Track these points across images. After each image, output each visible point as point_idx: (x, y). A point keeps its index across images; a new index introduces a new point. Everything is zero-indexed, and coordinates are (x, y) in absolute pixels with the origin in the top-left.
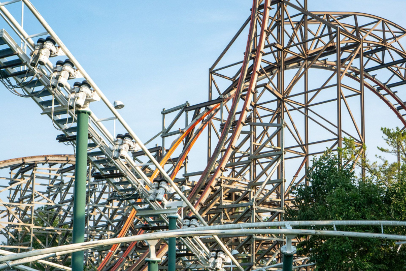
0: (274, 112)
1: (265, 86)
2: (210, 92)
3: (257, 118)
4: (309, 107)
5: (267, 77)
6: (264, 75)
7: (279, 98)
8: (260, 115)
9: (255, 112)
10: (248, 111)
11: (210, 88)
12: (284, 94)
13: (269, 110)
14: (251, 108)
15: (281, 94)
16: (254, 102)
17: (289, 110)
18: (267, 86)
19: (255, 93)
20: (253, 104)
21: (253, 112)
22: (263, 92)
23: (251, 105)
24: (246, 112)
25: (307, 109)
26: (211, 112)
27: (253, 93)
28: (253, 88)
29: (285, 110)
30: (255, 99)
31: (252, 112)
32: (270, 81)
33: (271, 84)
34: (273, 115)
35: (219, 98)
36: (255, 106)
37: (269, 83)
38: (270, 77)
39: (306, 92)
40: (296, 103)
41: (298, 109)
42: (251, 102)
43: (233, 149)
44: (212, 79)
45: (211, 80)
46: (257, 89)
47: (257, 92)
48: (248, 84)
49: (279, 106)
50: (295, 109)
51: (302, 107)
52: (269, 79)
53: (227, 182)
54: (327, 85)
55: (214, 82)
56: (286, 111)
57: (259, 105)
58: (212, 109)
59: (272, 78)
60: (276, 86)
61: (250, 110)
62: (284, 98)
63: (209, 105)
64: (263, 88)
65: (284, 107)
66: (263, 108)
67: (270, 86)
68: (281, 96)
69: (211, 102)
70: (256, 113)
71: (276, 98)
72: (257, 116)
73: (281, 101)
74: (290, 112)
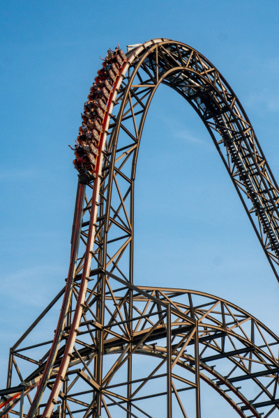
0: (89, 406)
1: (78, 372)
2: (9, 377)
3: (67, 414)
4: (132, 402)
5: (82, 362)
6: (78, 359)
7: (95, 389)
8: (71, 410)
9: (64, 406)
10: (55, 403)
11: (10, 371)
12: (102, 384)
13: (83, 404)
14: (60, 399)
15: (98, 382)
16: (64, 392)
17: (108, 405)
18: (81, 373)
19: (65, 381)
20: (63, 395)
21: (62, 406)
22: (76, 379)
23: (60, 396)
24: (52, 404)
25: (130, 404)
26: (8, 402)
27: (63, 381)
28: (63, 375)
29: (102, 404)
30: (65, 389)
31: (60, 405)
32: (85, 368)
33: (86, 371)
34: (87, 410)
35: (20, 386)
36: (65, 398)
37: (83, 370)
38: (86, 362)
39: (129, 383)
40: (117, 396)
41: (119, 404)
42: (60, 392)
44: (13, 361)
45: (11, 362)
46: (69, 376)
47: (67, 380)
48: (58, 369)
49: (96, 398)
50: (115, 403)
51: (124, 402)
52: (84, 364)
54: (155, 374)
55: (16, 366)
56: (104, 406)
57: (70, 396)
58: (11, 399)
59: (88, 364)
60: (93, 374)
61: (59, 402)
62: (101, 389)
63: (7, 394)
64: (76, 375)
65: (102, 400)
66: (76, 401)
67: (85, 373)
68: (98, 387)
69: (10, 390)
70: (66, 407)
71: (92, 389)
72: (67, 412)
73: (97, 393)
74: (109, 408)
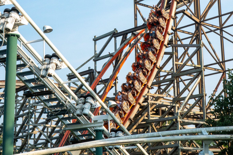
0: (193, 34)
1: (183, 11)
2: (136, 19)
3: (178, 41)
4: (223, 29)
5: (185, 4)
6: (183, 3)
7: (196, 22)
8: (181, 38)
9: (176, 36)
10: (169, 35)
11: (136, 15)
12: (201, 19)
13: (189, 33)
14: (172, 31)
15: (198, 17)
16: (174, 26)
17: (206, 33)
18: (186, 12)
19: (175, 19)
20: (174, 28)
21: (175, 36)
22: (182, 17)
23: (172, 29)
24: (167, 35)
25: (221, 30)
26: (137, 37)
27: (173, 19)
28: (173, 14)
29: (202, 32)
30: (175, 24)
31: (173, 35)
32: (188, 8)
33: (188, 10)
34: (192, 37)
35: (144, 25)
36: (175, 30)
37: (187, 10)
38: (188, 5)
39: (220, 16)
40: (212, 26)
41: (214, 31)
42: (172, 26)
43: (158, 68)
44: (137, 9)
45: (136, 9)
46: (177, 15)
47: (176, 18)
48: (169, 11)
49: (197, 29)
50: (211, 31)
51: (218, 29)
52: (187, 6)
53: (154, 99)
55: (139, 12)
56: (203, 33)
57: (179, 29)
58: (138, 34)
59: (190, 6)
60: (194, 13)
61: (172, 34)
62: (201, 22)
63: (135, 31)
64: (182, 14)
65: (202, 30)
66: (183, 32)
67: (188, 12)
68: (198, 21)
69: (137, 28)
70: (177, 36)
71: (194, 22)
72: (178, 39)
73: (198, 25)
74: (207, 34)
